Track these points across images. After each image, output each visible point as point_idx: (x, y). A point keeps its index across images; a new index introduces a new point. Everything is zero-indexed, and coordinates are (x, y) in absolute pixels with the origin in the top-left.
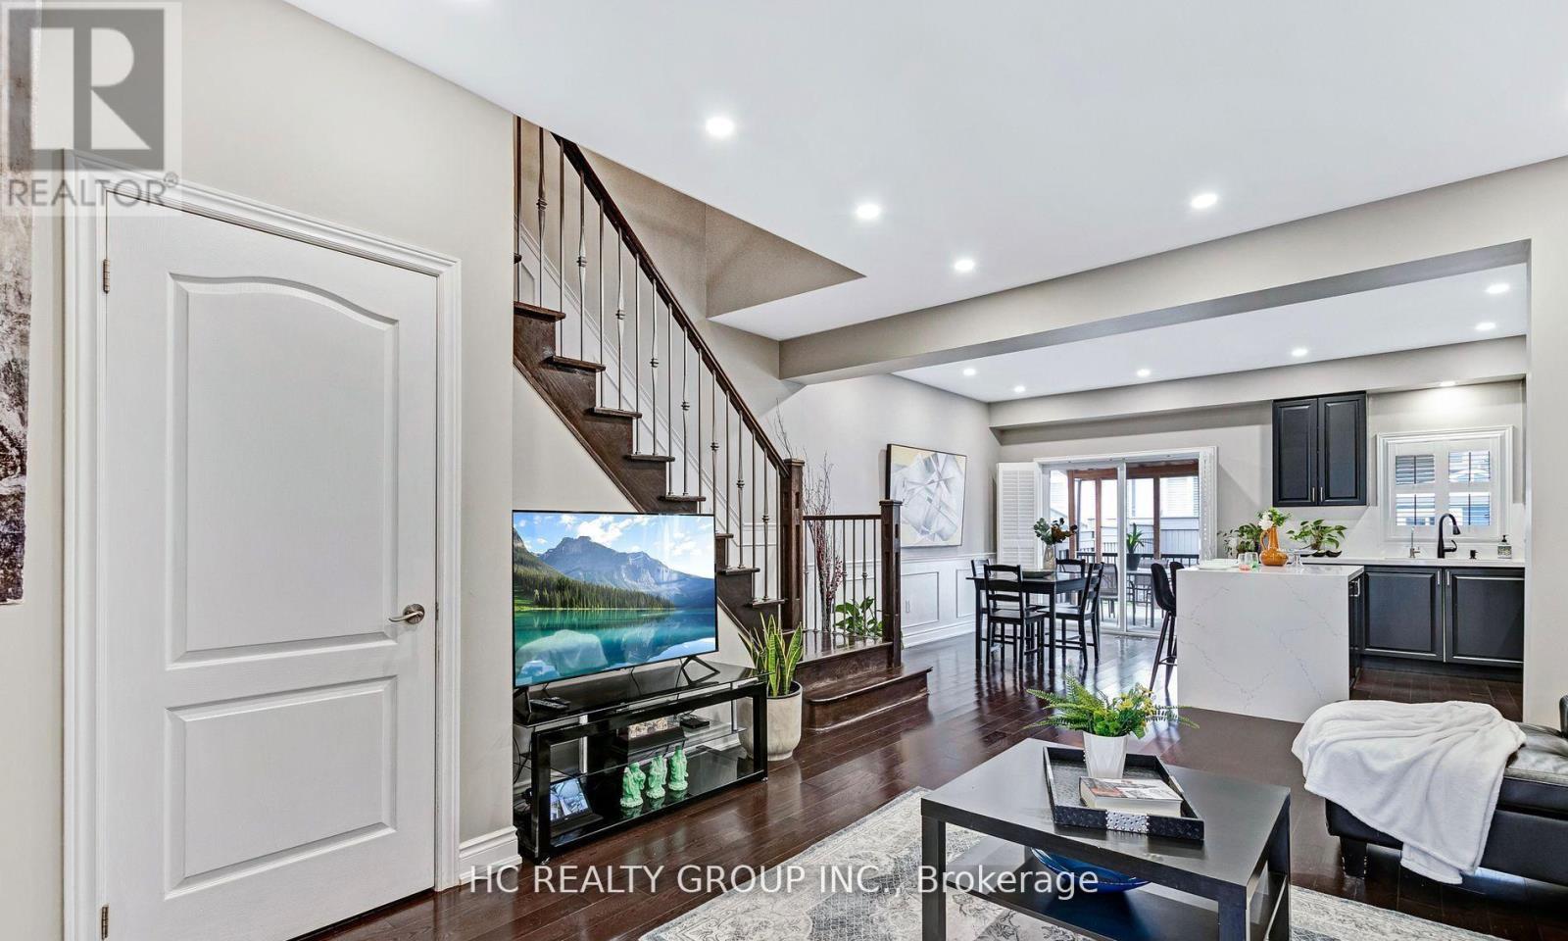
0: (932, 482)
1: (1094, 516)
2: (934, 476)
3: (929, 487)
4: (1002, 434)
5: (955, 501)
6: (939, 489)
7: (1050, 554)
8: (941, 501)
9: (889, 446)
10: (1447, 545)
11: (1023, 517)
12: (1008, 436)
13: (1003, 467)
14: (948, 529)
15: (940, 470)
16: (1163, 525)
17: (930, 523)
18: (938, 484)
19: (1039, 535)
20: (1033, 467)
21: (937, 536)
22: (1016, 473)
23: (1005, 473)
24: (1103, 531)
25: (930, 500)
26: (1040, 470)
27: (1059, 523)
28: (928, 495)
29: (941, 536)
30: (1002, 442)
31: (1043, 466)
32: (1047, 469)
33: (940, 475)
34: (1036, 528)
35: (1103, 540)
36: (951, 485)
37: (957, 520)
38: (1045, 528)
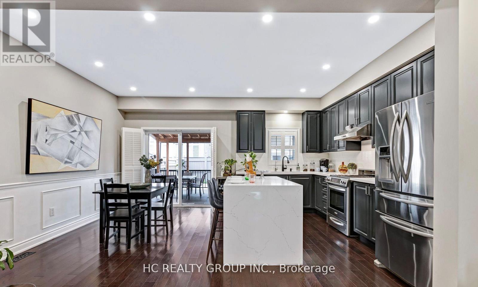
0: (75, 131)
1: (166, 156)
2: (77, 128)
3: (72, 134)
4: (125, 114)
5: (93, 144)
6: (80, 136)
7: (148, 174)
8: (82, 143)
9: (30, 100)
10: (285, 167)
11: (135, 155)
12: (129, 116)
13: (125, 130)
14: (87, 160)
15: (81, 124)
16: (190, 160)
17: (73, 156)
18: (80, 133)
19: (142, 164)
20: (141, 131)
21: (78, 165)
22: (132, 133)
23: (126, 133)
24: (169, 162)
25: (72, 142)
26: (144, 133)
27: (153, 158)
28: (70, 139)
29: (82, 165)
30: (125, 118)
31: (146, 131)
32: (148, 133)
33: (81, 128)
34: (141, 160)
35: (169, 165)
36: (90, 135)
37: (96, 156)
38: (146, 160)
